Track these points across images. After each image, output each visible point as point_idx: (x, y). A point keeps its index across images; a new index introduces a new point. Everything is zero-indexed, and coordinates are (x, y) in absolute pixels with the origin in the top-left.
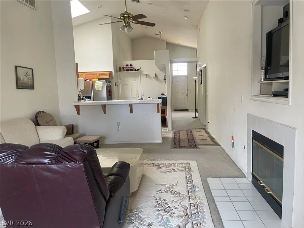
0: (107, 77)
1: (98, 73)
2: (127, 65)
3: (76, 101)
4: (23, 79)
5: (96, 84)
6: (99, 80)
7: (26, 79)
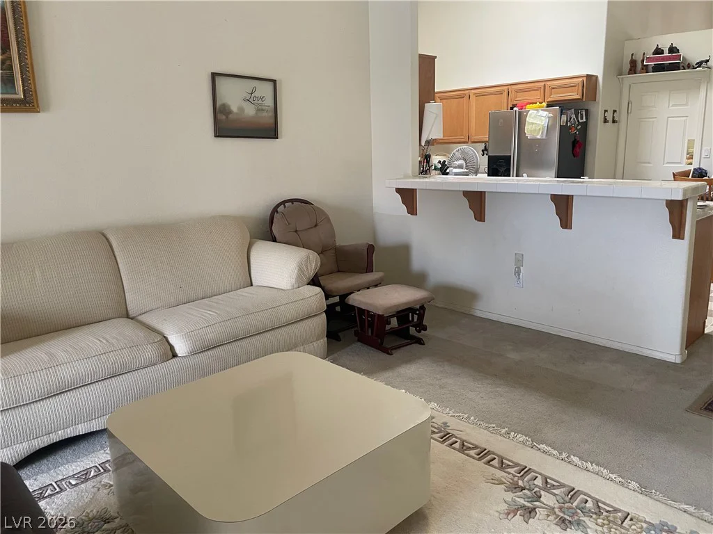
0: (574, 95)
1: (548, 83)
2: (658, 51)
3: (410, 172)
4: (241, 109)
5: (527, 119)
6: (548, 106)
7: (250, 111)
